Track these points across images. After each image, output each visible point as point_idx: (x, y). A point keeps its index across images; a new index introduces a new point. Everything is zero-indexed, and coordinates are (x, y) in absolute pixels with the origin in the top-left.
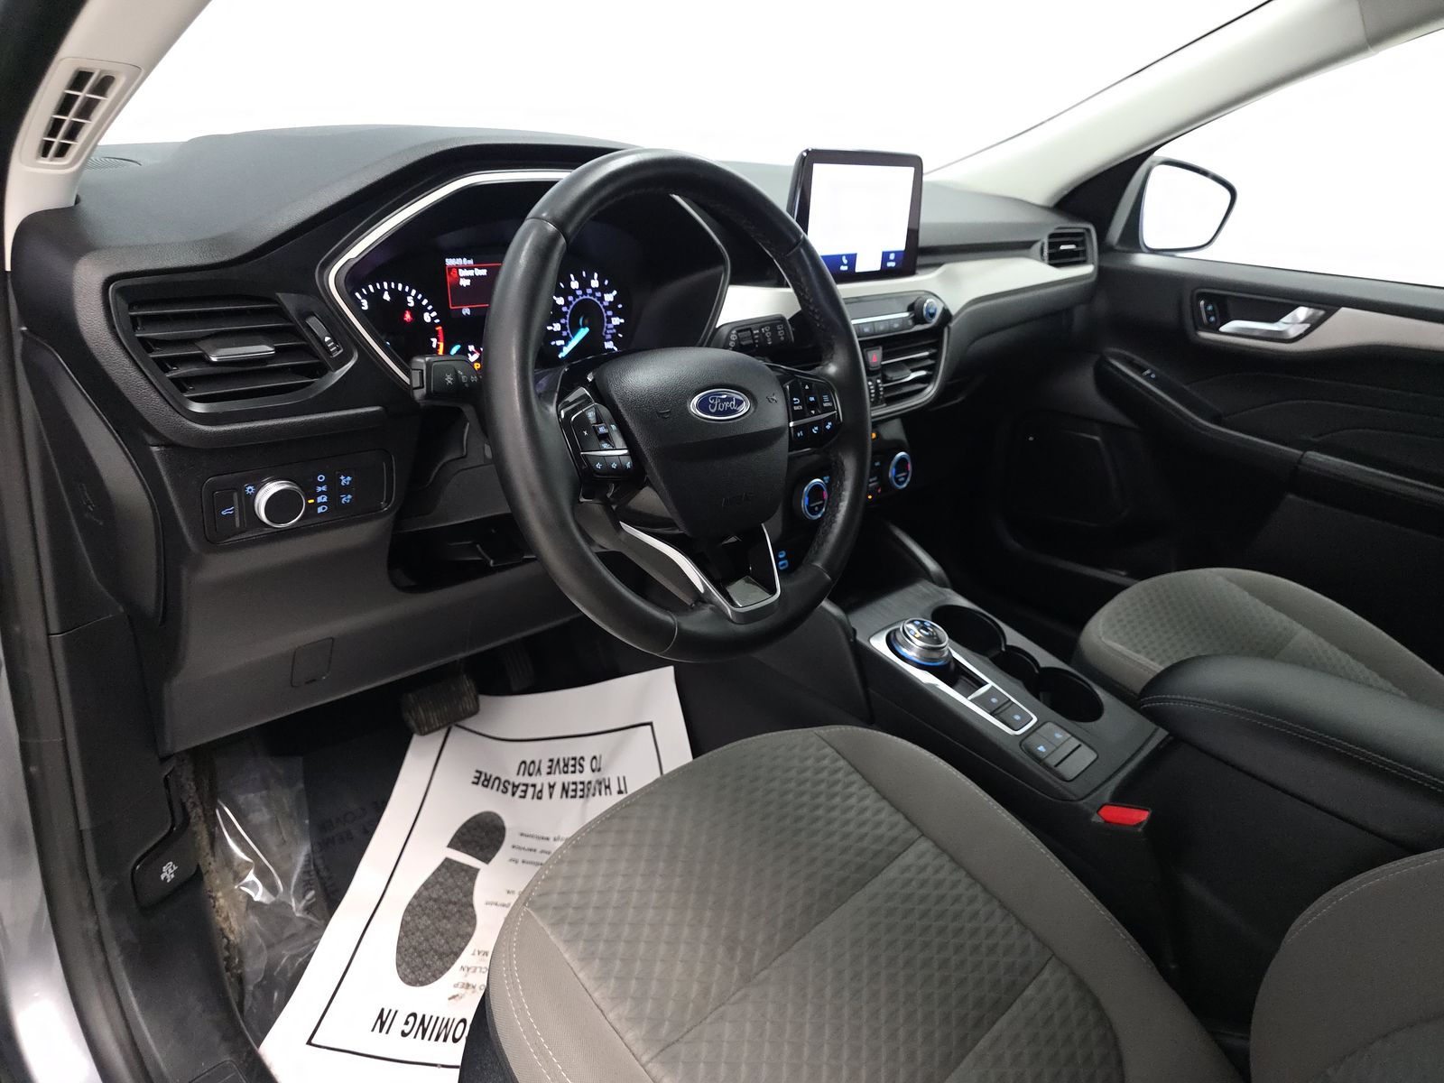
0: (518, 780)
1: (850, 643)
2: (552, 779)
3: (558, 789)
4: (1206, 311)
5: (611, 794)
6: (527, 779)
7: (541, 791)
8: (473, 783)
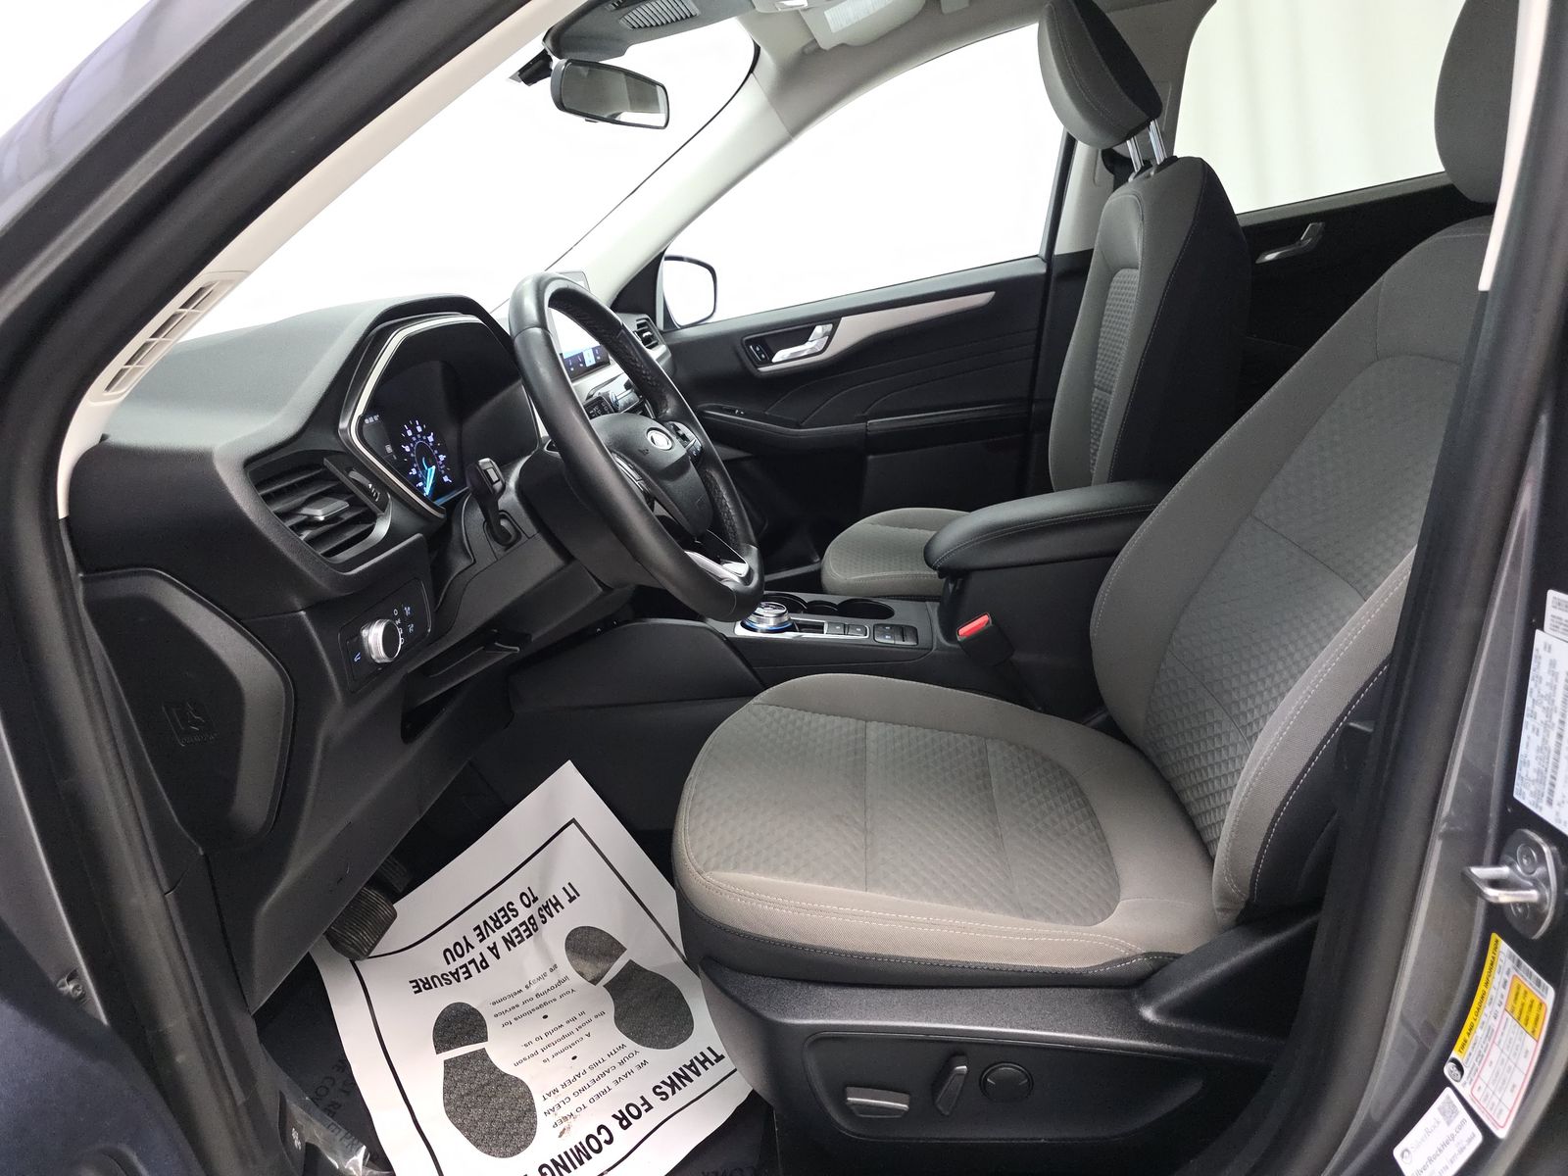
0: (452, 968)
1: (725, 642)
2: (488, 942)
3: (501, 947)
4: (757, 352)
5: (563, 908)
6: (460, 962)
7: (484, 960)
8: (416, 992)
